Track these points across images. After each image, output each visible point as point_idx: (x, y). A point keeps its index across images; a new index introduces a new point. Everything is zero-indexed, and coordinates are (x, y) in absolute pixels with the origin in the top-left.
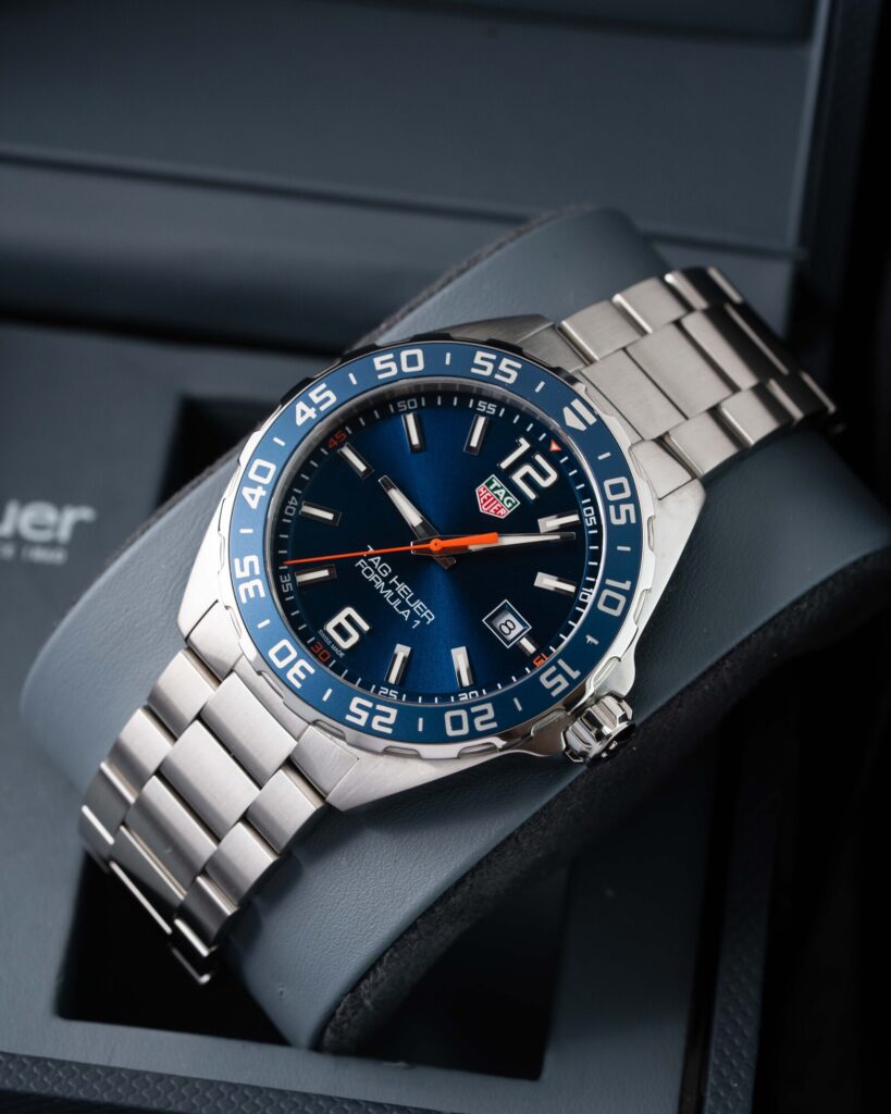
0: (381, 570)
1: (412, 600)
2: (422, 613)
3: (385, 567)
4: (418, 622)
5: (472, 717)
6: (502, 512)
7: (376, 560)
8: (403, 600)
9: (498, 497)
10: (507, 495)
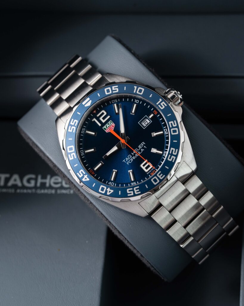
0: (130, 157)
1: (138, 148)
2: (142, 146)
3: (129, 157)
4: (145, 146)
5: (173, 127)
6: (113, 125)
7: (127, 159)
8: (138, 151)
9: (109, 126)
10: (108, 124)
